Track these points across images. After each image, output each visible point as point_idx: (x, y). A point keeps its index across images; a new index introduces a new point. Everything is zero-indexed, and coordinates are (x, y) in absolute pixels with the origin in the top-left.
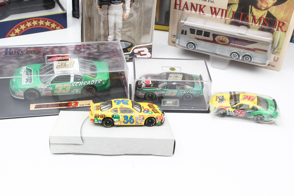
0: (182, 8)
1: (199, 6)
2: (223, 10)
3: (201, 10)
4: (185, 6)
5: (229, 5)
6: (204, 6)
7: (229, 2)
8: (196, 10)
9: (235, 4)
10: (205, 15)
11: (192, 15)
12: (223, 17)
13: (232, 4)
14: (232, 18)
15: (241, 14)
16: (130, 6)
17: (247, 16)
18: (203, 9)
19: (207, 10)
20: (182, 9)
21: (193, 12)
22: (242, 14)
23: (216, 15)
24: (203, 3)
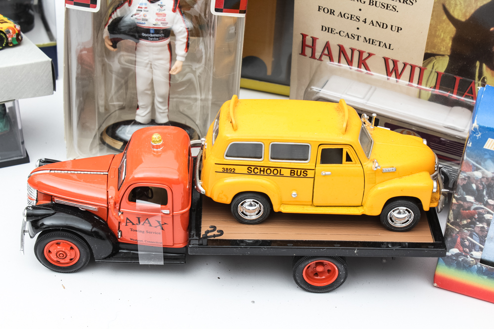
0: (318, 55)
1: (356, 54)
2: (413, 68)
3: (362, 63)
4: (326, 52)
5: (428, 56)
6: (370, 55)
7: (427, 49)
8: (350, 63)
9: (443, 55)
10: (372, 75)
11: (343, 73)
12: (415, 84)
13: (434, 55)
14: (435, 87)
15: (455, 78)
16: (184, 46)
17: (472, 85)
18: (367, 61)
19: (376, 63)
20: (318, 58)
21: (344, 65)
22: (458, 78)
23: (398, 76)
24: (367, 48)
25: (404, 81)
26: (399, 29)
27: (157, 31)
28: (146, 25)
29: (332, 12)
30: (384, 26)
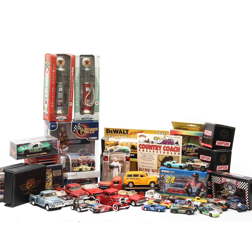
1: (148, 169)
2: (156, 170)
3: (149, 171)
6: (150, 169)
7: (157, 167)
10: (150, 173)
12: (157, 173)
13: (159, 167)
16: (121, 169)
19: (151, 171)
23: (154, 172)
24: (149, 168)
25: (155, 173)
26: (153, 164)
27: (116, 167)
28: (115, 166)
29: (143, 163)
30: (151, 164)
